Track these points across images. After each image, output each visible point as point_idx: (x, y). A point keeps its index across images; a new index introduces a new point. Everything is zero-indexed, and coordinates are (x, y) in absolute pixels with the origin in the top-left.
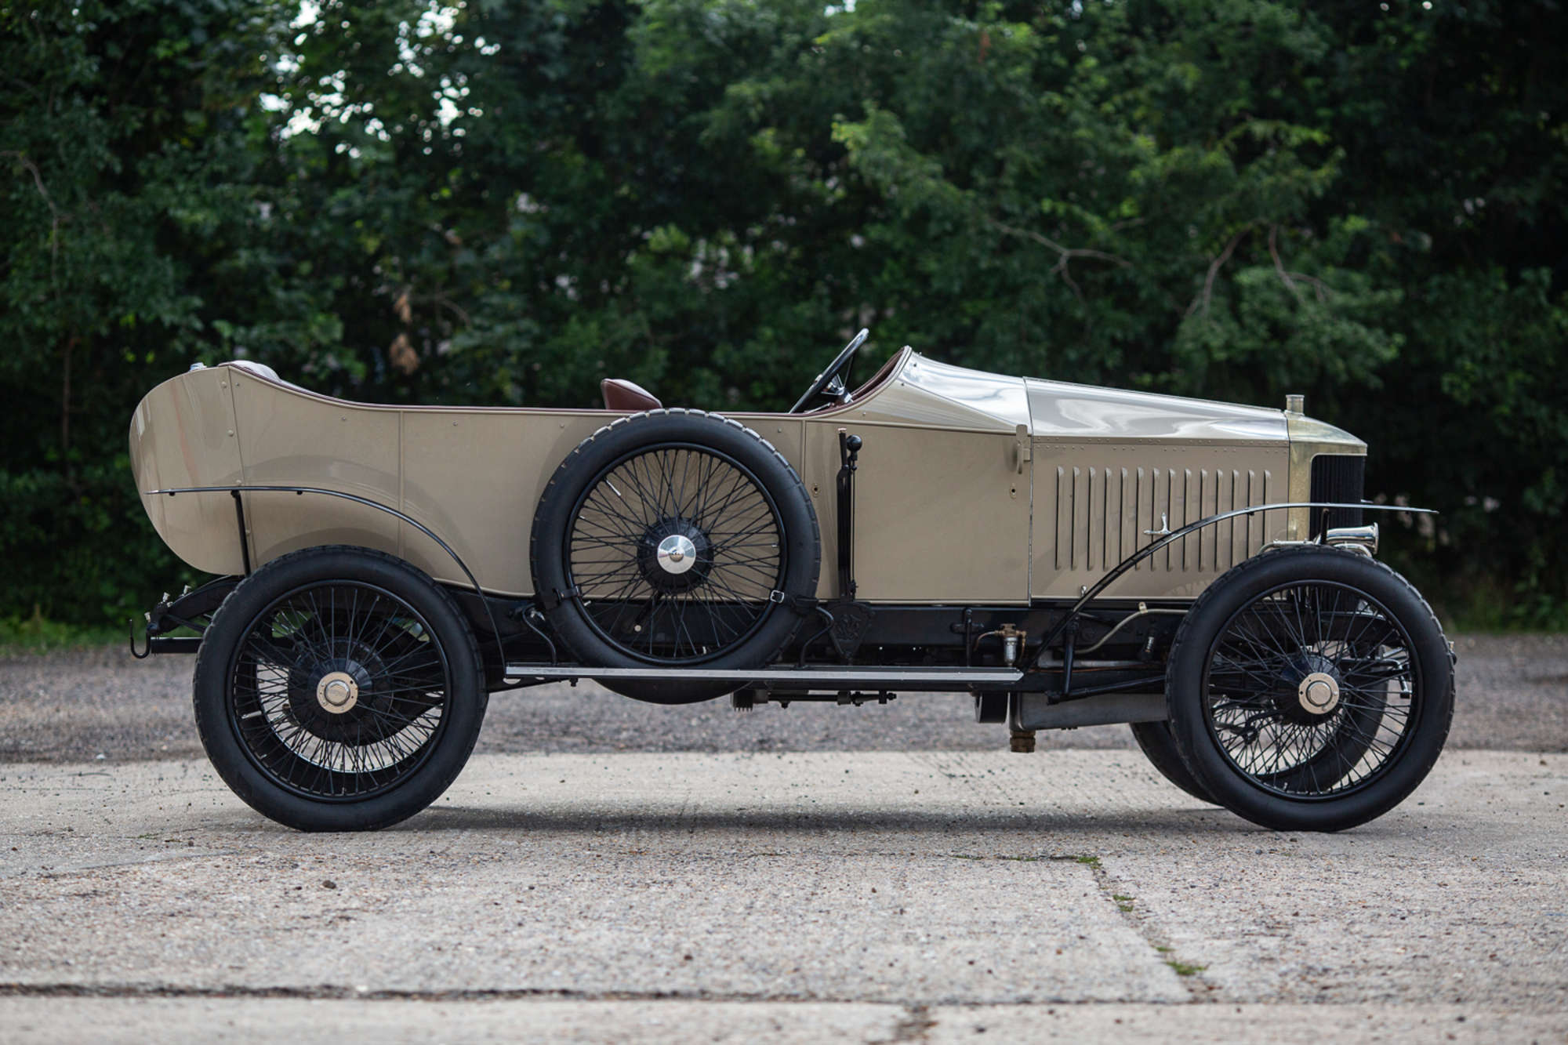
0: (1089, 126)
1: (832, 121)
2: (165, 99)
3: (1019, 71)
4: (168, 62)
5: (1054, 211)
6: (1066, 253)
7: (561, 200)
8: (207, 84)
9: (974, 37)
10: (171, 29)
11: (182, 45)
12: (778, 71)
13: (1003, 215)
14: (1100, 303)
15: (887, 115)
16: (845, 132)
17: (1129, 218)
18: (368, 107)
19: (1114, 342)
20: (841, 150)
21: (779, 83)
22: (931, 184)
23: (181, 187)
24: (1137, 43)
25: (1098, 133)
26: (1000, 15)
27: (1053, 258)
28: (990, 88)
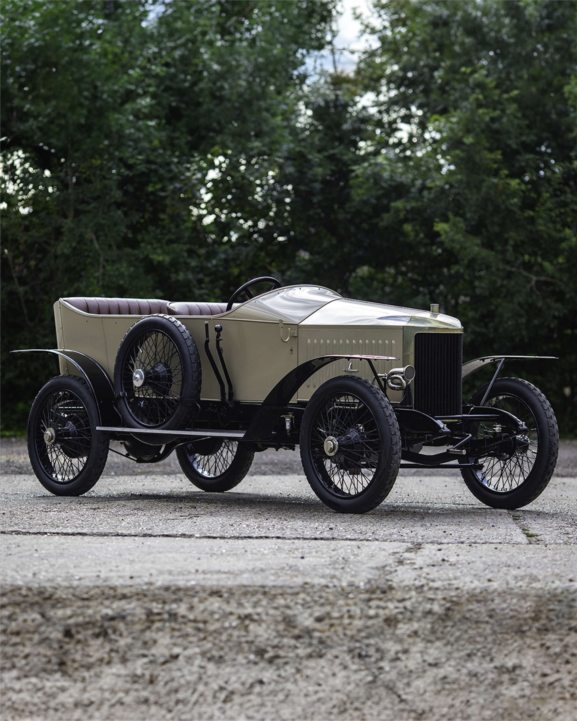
0: (545, 225)
1: (434, 222)
2: (151, 209)
3: (516, 200)
4: (153, 193)
5: (529, 261)
6: (534, 278)
7: (319, 253)
8: (168, 202)
9: (496, 185)
10: (154, 179)
11: (158, 186)
12: (413, 198)
13: (508, 262)
14: (549, 300)
15: (458, 219)
16: (440, 227)
17: (562, 264)
18: (239, 215)
19: (554, 317)
20: (438, 234)
21: (413, 204)
22: (476, 249)
23: (155, 245)
24: (567, 189)
25: (548, 228)
26: (507, 176)
27: (529, 281)
28: (503, 207)
